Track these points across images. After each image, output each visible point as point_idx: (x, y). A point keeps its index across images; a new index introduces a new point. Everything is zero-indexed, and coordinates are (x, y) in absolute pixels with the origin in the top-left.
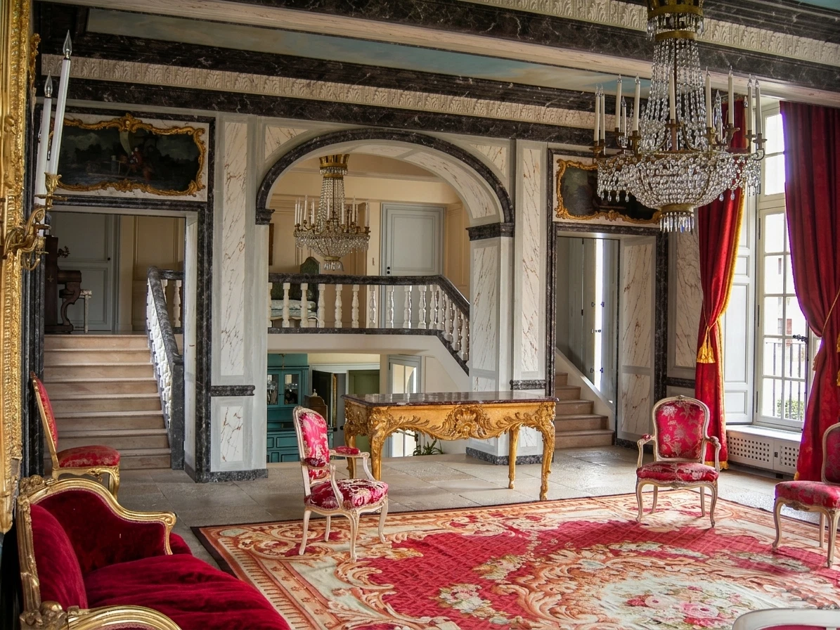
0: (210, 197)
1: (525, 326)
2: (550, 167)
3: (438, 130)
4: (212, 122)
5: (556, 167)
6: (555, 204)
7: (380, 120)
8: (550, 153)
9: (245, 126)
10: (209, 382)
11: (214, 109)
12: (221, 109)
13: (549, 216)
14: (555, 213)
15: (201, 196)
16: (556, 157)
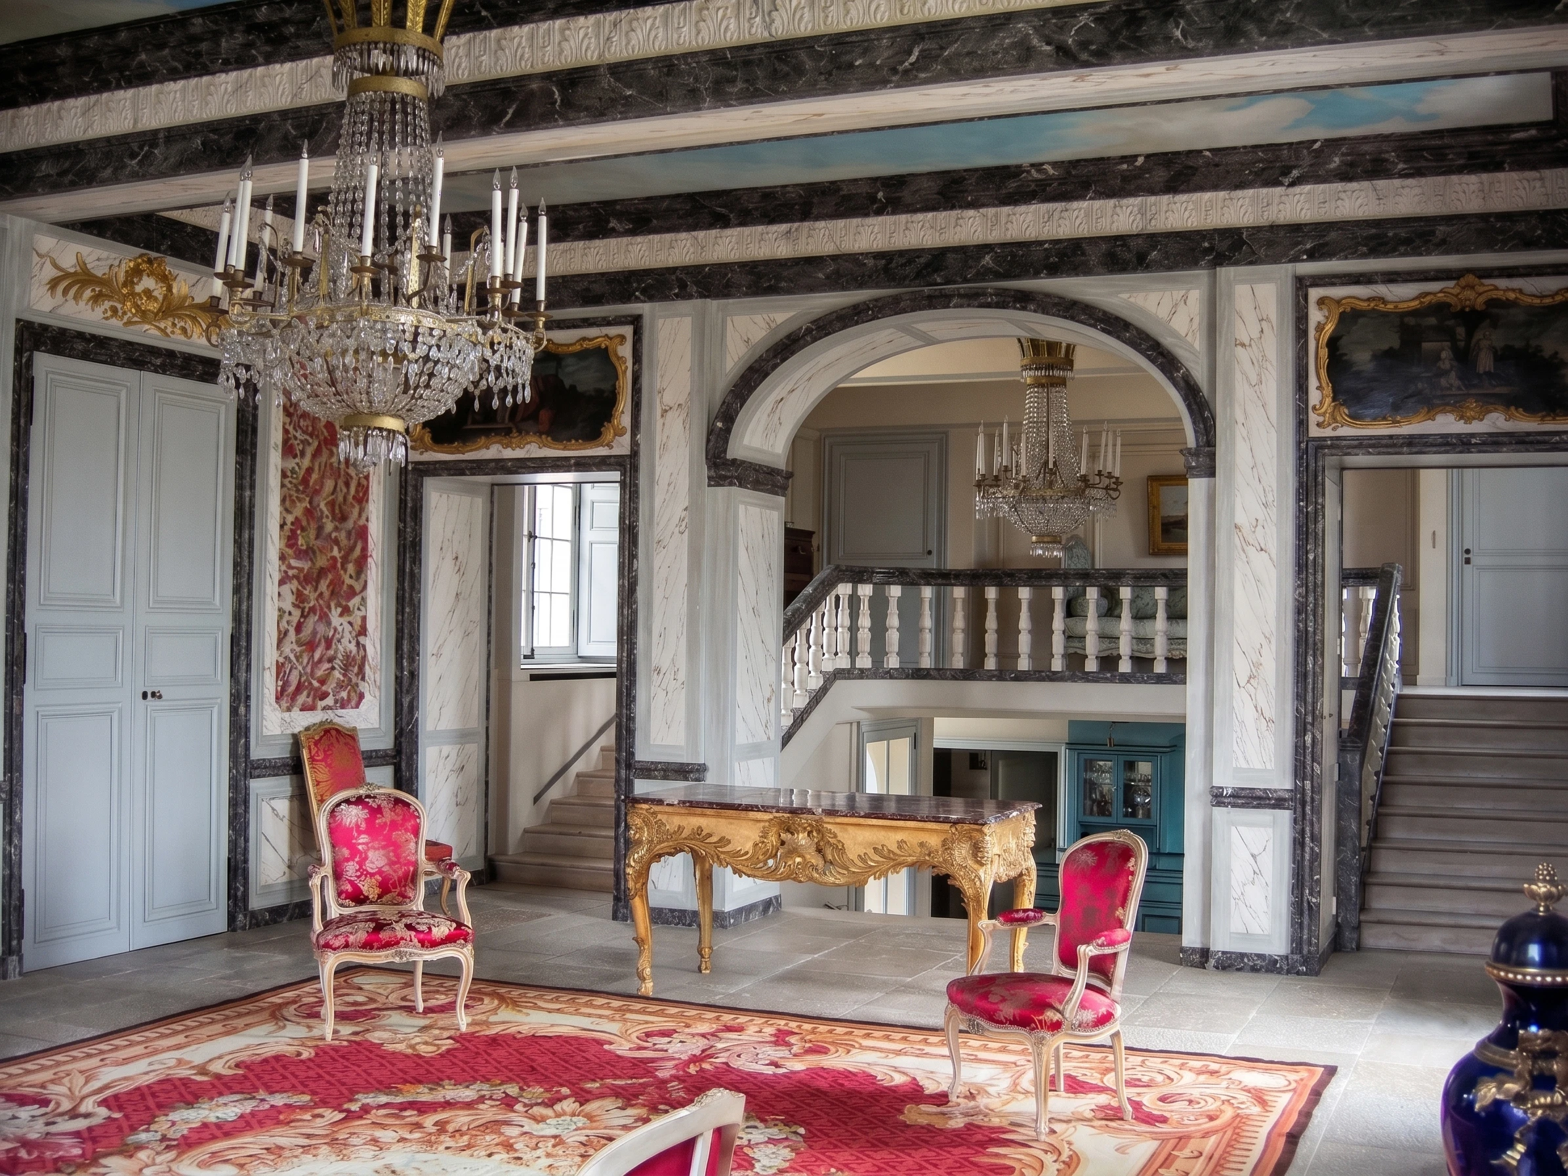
0: (635, 444)
1: (1242, 668)
2: (1301, 319)
3: (1036, 275)
4: (636, 321)
5: (1315, 316)
6: (1314, 397)
7: (919, 275)
8: (1302, 284)
9: (688, 321)
10: (631, 754)
11: (638, 300)
12: (651, 298)
13: (1302, 424)
14: (1313, 418)
15: (621, 446)
16: (1315, 293)
